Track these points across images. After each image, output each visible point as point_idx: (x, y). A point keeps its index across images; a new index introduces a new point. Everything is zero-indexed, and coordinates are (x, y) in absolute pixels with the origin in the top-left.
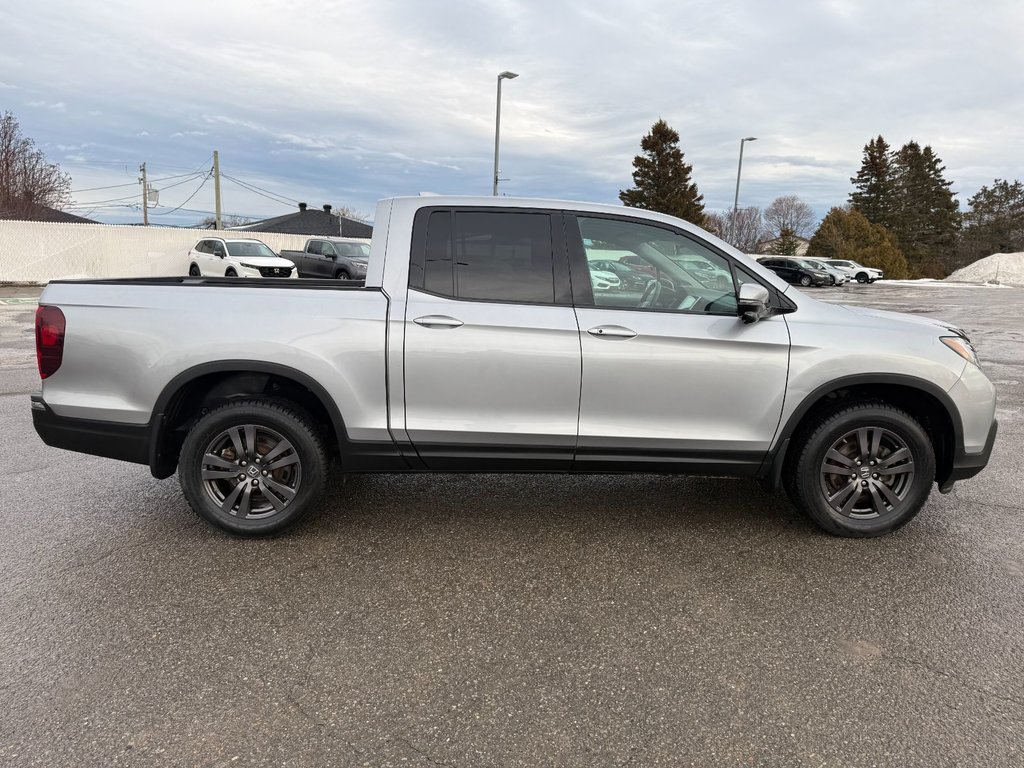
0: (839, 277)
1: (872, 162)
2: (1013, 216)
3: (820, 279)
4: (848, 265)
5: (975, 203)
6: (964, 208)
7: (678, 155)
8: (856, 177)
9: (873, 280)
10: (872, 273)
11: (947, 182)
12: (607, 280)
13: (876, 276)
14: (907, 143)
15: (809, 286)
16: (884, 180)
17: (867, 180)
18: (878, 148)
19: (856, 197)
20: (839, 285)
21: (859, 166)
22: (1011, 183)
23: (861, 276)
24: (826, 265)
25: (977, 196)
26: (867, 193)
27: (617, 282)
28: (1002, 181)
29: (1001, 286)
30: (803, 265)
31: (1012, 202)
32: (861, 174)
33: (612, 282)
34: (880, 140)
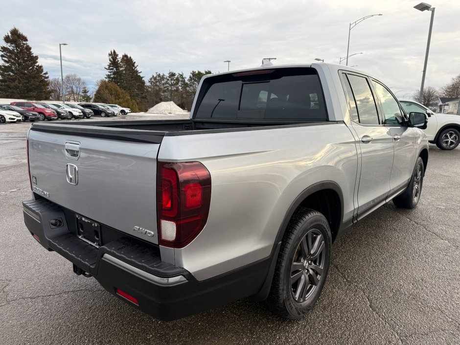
0: (116, 112)
1: (114, 61)
2: (164, 88)
3: (109, 113)
4: (116, 107)
5: (150, 82)
6: (148, 84)
7: (29, 48)
8: (107, 67)
9: (127, 113)
10: (127, 110)
11: (139, 71)
12: (14, 115)
13: (129, 111)
14: (124, 55)
15: (105, 116)
16: (119, 69)
17: (112, 69)
18: (114, 55)
19: (109, 76)
20: (116, 116)
21: (108, 62)
22: (161, 74)
23: (122, 111)
24: (109, 107)
25: (151, 79)
26: (113, 75)
27: (20, 117)
28: (158, 73)
29: (173, 115)
30: (100, 107)
31: (163, 82)
32: (109, 66)
33: (17, 117)
34: (114, 52)
